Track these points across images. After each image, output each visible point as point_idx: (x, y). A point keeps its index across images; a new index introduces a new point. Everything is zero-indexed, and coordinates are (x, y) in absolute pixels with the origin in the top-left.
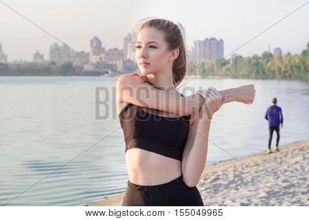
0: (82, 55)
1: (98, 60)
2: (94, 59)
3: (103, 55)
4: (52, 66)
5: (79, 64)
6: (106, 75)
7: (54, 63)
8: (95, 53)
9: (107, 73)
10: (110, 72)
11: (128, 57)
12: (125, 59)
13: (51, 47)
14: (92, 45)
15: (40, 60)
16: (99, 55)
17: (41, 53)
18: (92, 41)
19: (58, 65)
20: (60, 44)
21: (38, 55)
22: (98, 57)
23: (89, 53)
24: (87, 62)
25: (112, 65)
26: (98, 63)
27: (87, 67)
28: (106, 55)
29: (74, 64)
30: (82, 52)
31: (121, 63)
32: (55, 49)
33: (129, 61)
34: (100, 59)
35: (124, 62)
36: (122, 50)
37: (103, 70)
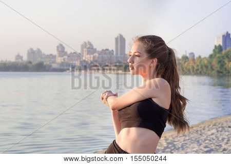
0: (52, 57)
1: (62, 61)
2: (59, 60)
3: (66, 57)
4: (29, 65)
5: (48, 63)
6: (68, 71)
7: (30, 62)
8: (60, 55)
9: (69, 69)
11: (84, 58)
12: (82, 60)
13: (28, 51)
14: (58, 50)
15: (20, 60)
16: (63, 56)
17: (21, 55)
18: (58, 47)
19: (33, 63)
20: (35, 49)
21: (19, 57)
22: (62, 58)
23: (55, 55)
24: (54, 62)
25: (72, 64)
26: (62, 62)
27: (54, 66)
28: (68, 57)
29: (45, 63)
30: (51, 55)
31: (79, 62)
32: (31, 52)
33: (85, 61)
34: (64, 60)
35: (81, 62)
36: (80, 54)
37: (65, 68)
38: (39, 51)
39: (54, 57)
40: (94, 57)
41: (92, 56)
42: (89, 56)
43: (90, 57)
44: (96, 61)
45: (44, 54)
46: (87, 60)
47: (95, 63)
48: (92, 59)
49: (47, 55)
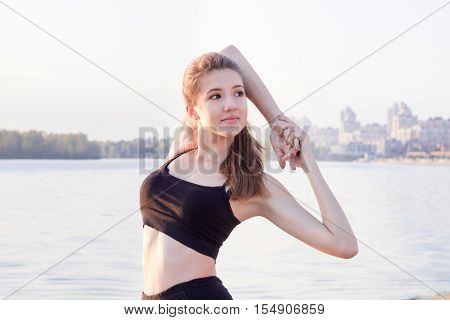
0: (331, 132)
1: (351, 140)
2: (345, 138)
3: (357, 133)
5: (324, 144)
6: (361, 160)
8: (347, 130)
9: (363, 157)
10: (366, 155)
11: (393, 136)
12: (388, 138)
14: (342, 119)
16: (351, 132)
18: (342, 114)
22: (351, 135)
23: (338, 130)
24: (335, 142)
25: (370, 146)
26: (351, 143)
27: (335, 150)
28: (363, 132)
29: (317, 145)
30: (329, 128)
31: (383, 143)
33: (394, 140)
34: (354, 138)
35: (387, 142)
36: (385, 126)
37: (356, 153)
39: (335, 132)
40: (413, 134)
41: (409, 131)
42: (402, 130)
43: (405, 134)
44: (417, 141)
46: (398, 139)
47: (415, 146)
48: (409, 137)
49: (323, 130)
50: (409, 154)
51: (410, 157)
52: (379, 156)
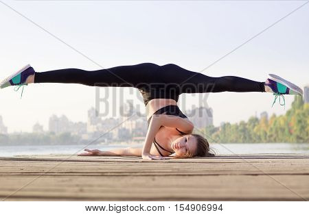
0: (81, 125)
1: (96, 130)
2: (91, 129)
3: (100, 125)
4: (51, 136)
5: (77, 134)
6: (102, 143)
7: (53, 133)
8: (93, 123)
9: (104, 141)
10: (106, 140)
11: (123, 125)
12: (120, 128)
13: (51, 119)
14: (89, 115)
15: (39, 131)
16: (96, 124)
17: (41, 124)
18: (89, 112)
19: (57, 134)
21: (38, 126)
22: (95, 126)
23: (86, 124)
24: (85, 132)
25: (108, 133)
26: (95, 132)
27: (85, 137)
28: (103, 124)
29: (72, 134)
30: (80, 123)
31: (117, 130)
32: (54, 121)
33: (124, 129)
34: (97, 128)
35: (119, 130)
36: (118, 119)
37: (100, 139)
38: (64, 117)
40: (137, 124)
41: (134, 122)
42: (130, 122)
43: (132, 124)
44: (140, 129)
45: (71, 122)
46: (127, 128)
47: (139, 132)
48: (134, 127)
49: (76, 124)
50: (135, 138)
51: (135, 140)
52: (115, 141)
